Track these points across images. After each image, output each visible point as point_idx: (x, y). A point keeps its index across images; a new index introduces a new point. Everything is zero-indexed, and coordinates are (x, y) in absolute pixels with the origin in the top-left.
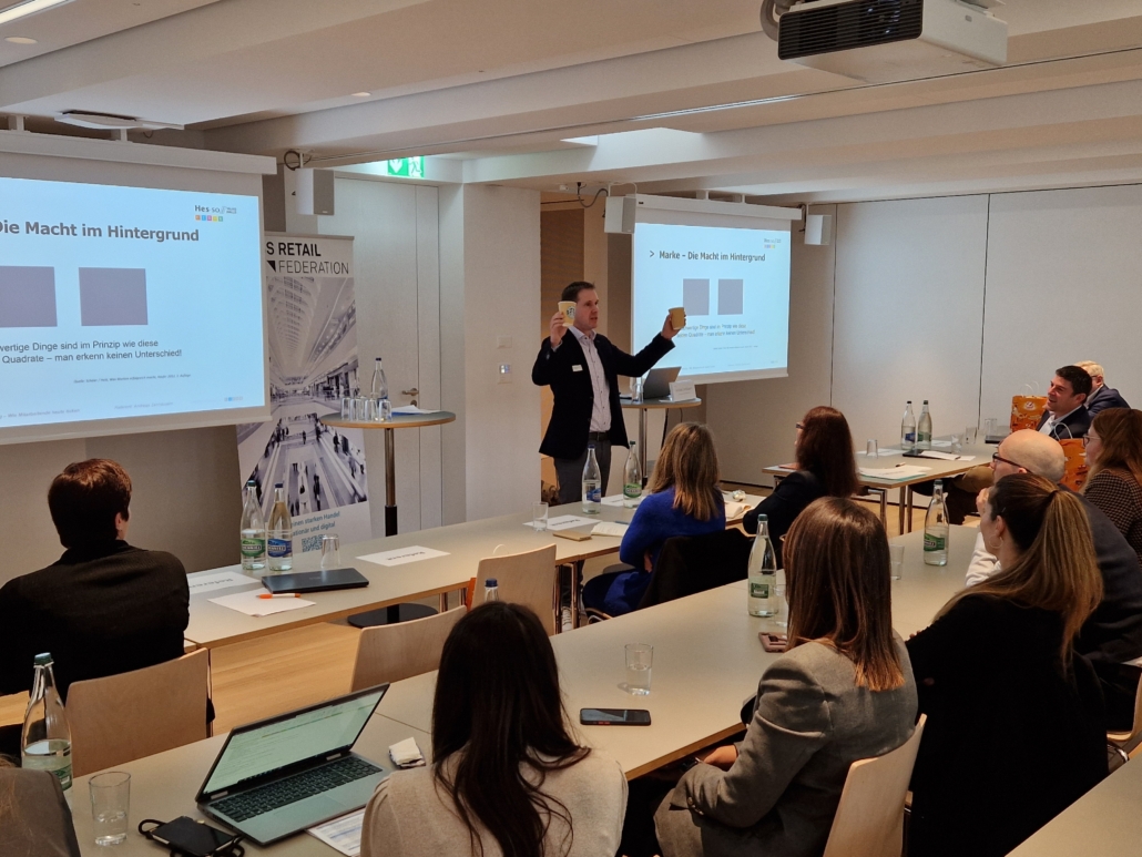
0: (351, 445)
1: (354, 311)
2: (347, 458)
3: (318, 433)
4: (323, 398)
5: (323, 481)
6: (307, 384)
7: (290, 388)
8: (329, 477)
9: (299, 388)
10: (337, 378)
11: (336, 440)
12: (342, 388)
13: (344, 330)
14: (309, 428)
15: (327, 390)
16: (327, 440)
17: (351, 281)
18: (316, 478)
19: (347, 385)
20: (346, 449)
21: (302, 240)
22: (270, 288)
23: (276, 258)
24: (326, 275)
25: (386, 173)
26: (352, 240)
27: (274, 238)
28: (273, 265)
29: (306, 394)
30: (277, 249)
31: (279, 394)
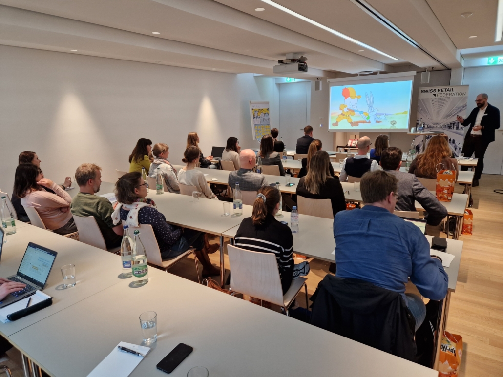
0: (456, 142)
1: (466, 106)
2: (454, 145)
4: (447, 129)
6: (441, 125)
7: (435, 126)
10: (454, 124)
12: (455, 127)
13: (460, 111)
15: (449, 127)
17: (466, 97)
20: (453, 142)
21: (447, 87)
22: (432, 101)
23: (436, 93)
24: (455, 96)
25: (487, 64)
26: (468, 86)
27: (437, 88)
28: (435, 95)
29: (440, 127)
30: (437, 90)
31: (431, 127)
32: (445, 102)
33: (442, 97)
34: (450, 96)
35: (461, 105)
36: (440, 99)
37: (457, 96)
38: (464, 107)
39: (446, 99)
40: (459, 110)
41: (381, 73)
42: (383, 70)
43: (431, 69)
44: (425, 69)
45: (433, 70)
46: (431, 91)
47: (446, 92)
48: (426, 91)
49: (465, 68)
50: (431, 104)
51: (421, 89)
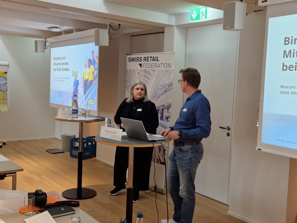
12: (160, 115)
19: (162, 114)
21: (153, 55)
22: (138, 74)
23: (142, 63)
24: (160, 69)
27: (143, 55)
28: (141, 65)
30: (143, 59)
32: (150, 77)
33: (148, 69)
34: (155, 68)
35: (167, 82)
36: (146, 71)
37: (163, 68)
38: (169, 86)
39: (152, 72)
40: (164, 90)
46: (138, 59)
47: (151, 63)
48: (133, 60)
50: (138, 79)
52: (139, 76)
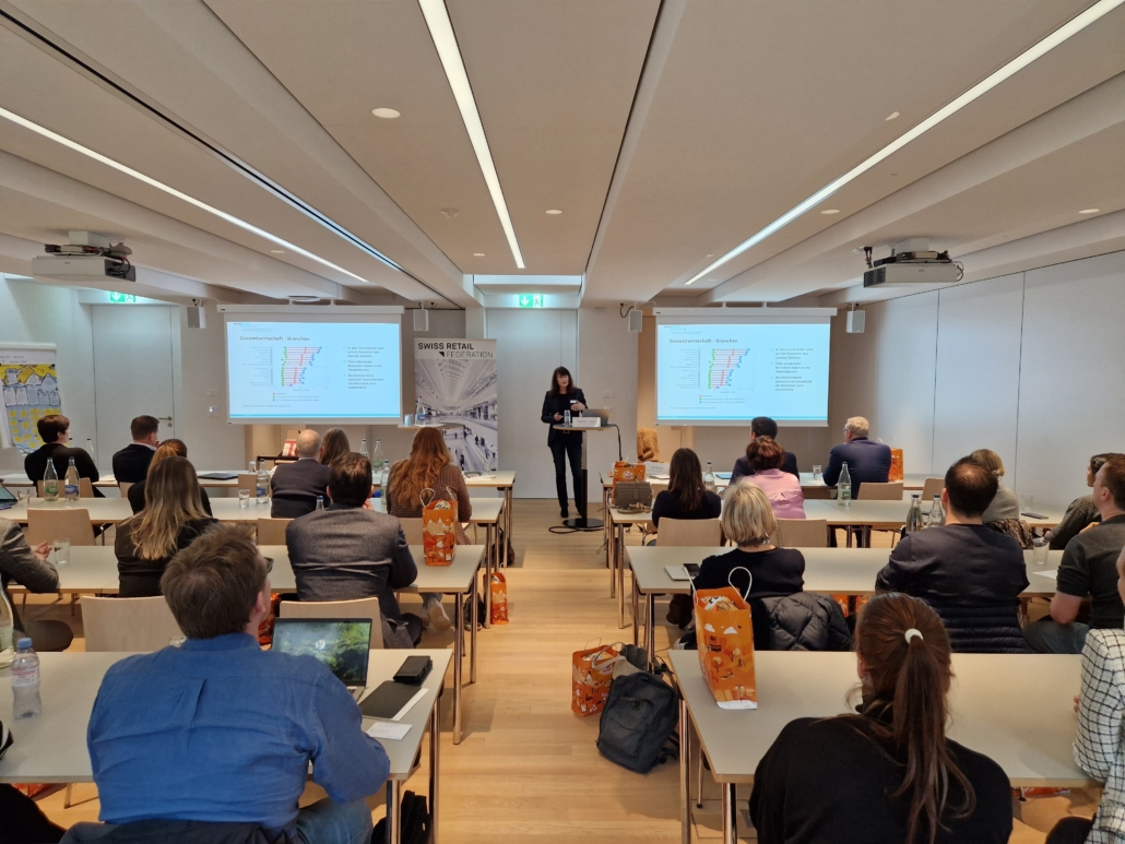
0: (486, 442)
1: (495, 376)
3: (465, 434)
4: (469, 417)
5: (466, 458)
6: (459, 411)
7: (449, 412)
8: (471, 457)
9: (455, 412)
10: (480, 408)
11: (477, 439)
12: (482, 414)
13: (488, 384)
14: (460, 431)
15: (473, 414)
16: (471, 439)
17: (494, 361)
18: (462, 456)
19: (486, 412)
20: (483, 443)
21: (462, 342)
22: (440, 364)
23: (445, 350)
24: (476, 358)
25: (518, 306)
26: (495, 340)
27: (445, 342)
28: (442, 353)
29: (458, 414)
30: (445, 346)
31: (442, 414)
32: (461, 368)
33: (455, 359)
34: (468, 358)
35: (488, 374)
36: (452, 362)
37: (479, 358)
38: (491, 378)
39: (463, 363)
40: (484, 383)
41: (338, 303)
42: (340, 298)
43: (430, 306)
44: (420, 304)
45: (432, 307)
46: (436, 346)
47: (461, 350)
48: (427, 346)
49: (487, 309)
50: (439, 371)
51: (417, 341)
52: (442, 367)
